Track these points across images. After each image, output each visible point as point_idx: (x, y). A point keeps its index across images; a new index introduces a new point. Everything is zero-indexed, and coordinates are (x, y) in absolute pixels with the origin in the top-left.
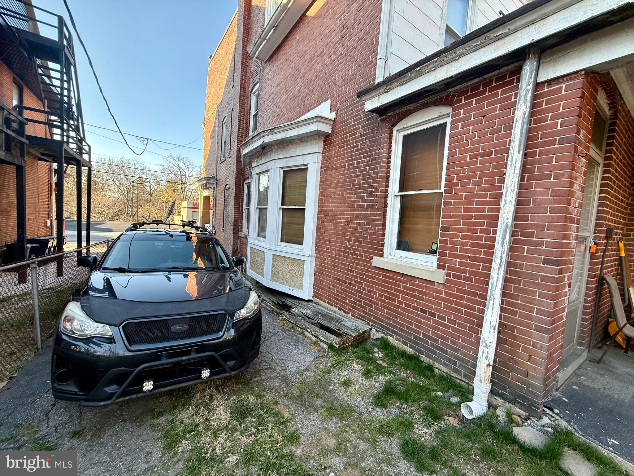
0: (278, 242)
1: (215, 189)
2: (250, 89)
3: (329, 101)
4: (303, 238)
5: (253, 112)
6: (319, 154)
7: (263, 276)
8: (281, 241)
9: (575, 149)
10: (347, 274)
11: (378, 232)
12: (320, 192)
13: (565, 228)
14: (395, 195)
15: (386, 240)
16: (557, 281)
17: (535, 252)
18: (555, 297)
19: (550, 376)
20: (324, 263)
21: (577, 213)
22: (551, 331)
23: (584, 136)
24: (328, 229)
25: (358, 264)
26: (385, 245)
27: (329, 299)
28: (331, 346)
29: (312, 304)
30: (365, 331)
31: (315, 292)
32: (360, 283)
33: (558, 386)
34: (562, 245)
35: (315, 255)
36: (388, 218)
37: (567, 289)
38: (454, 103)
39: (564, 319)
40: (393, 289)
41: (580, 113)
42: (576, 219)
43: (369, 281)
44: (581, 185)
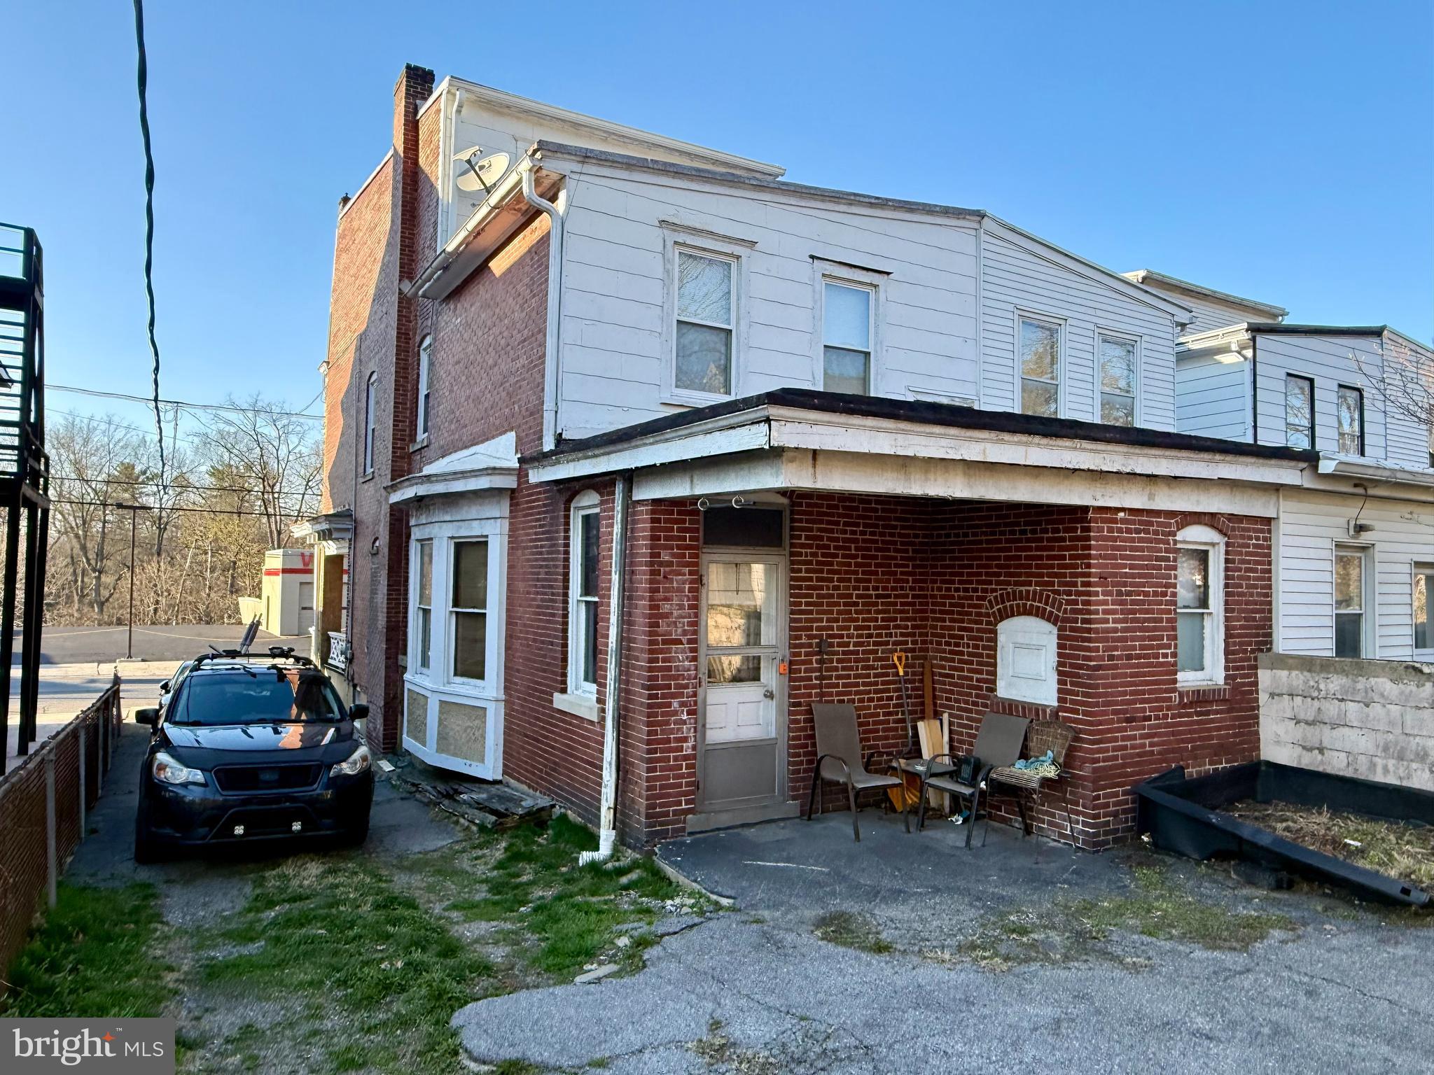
0: (448, 674)
1: (353, 542)
2: (418, 339)
3: (513, 433)
4: (484, 666)
5: (423, 391)
6: (504, 520)
7: (425, 746)
8: (456, 674)
9: (652, 573)
10: (535, 725)
11: (559, 656)
12: (509, 585)
13: (651, 652)
14: (578, 601)
15: (569, 668)
16: (650, 706)
17: (639, 677)
18: (649, 724)
19: (667, 814)
20: (513, 710)
21: (685, 633)
22: (649, 761)
23: (673, 555)
24: (517, 650)
25: (544, 707)
26: (569, 675)
27: (519, 773)
28: (482, 828)
29: (497, 786)
30: (543, 809)
31: (505, 765)
32: (546, 737)
33: (689, 830)
34: (650, 669)
35: (503, 697)
36: (570, 634)
37: (685, 717)
38: (601, 495)
39: (690, 752)
40: (571, 739)
41: (654, 538)
42: (684, 639)
43: (553, 732)
44: (686, 603)
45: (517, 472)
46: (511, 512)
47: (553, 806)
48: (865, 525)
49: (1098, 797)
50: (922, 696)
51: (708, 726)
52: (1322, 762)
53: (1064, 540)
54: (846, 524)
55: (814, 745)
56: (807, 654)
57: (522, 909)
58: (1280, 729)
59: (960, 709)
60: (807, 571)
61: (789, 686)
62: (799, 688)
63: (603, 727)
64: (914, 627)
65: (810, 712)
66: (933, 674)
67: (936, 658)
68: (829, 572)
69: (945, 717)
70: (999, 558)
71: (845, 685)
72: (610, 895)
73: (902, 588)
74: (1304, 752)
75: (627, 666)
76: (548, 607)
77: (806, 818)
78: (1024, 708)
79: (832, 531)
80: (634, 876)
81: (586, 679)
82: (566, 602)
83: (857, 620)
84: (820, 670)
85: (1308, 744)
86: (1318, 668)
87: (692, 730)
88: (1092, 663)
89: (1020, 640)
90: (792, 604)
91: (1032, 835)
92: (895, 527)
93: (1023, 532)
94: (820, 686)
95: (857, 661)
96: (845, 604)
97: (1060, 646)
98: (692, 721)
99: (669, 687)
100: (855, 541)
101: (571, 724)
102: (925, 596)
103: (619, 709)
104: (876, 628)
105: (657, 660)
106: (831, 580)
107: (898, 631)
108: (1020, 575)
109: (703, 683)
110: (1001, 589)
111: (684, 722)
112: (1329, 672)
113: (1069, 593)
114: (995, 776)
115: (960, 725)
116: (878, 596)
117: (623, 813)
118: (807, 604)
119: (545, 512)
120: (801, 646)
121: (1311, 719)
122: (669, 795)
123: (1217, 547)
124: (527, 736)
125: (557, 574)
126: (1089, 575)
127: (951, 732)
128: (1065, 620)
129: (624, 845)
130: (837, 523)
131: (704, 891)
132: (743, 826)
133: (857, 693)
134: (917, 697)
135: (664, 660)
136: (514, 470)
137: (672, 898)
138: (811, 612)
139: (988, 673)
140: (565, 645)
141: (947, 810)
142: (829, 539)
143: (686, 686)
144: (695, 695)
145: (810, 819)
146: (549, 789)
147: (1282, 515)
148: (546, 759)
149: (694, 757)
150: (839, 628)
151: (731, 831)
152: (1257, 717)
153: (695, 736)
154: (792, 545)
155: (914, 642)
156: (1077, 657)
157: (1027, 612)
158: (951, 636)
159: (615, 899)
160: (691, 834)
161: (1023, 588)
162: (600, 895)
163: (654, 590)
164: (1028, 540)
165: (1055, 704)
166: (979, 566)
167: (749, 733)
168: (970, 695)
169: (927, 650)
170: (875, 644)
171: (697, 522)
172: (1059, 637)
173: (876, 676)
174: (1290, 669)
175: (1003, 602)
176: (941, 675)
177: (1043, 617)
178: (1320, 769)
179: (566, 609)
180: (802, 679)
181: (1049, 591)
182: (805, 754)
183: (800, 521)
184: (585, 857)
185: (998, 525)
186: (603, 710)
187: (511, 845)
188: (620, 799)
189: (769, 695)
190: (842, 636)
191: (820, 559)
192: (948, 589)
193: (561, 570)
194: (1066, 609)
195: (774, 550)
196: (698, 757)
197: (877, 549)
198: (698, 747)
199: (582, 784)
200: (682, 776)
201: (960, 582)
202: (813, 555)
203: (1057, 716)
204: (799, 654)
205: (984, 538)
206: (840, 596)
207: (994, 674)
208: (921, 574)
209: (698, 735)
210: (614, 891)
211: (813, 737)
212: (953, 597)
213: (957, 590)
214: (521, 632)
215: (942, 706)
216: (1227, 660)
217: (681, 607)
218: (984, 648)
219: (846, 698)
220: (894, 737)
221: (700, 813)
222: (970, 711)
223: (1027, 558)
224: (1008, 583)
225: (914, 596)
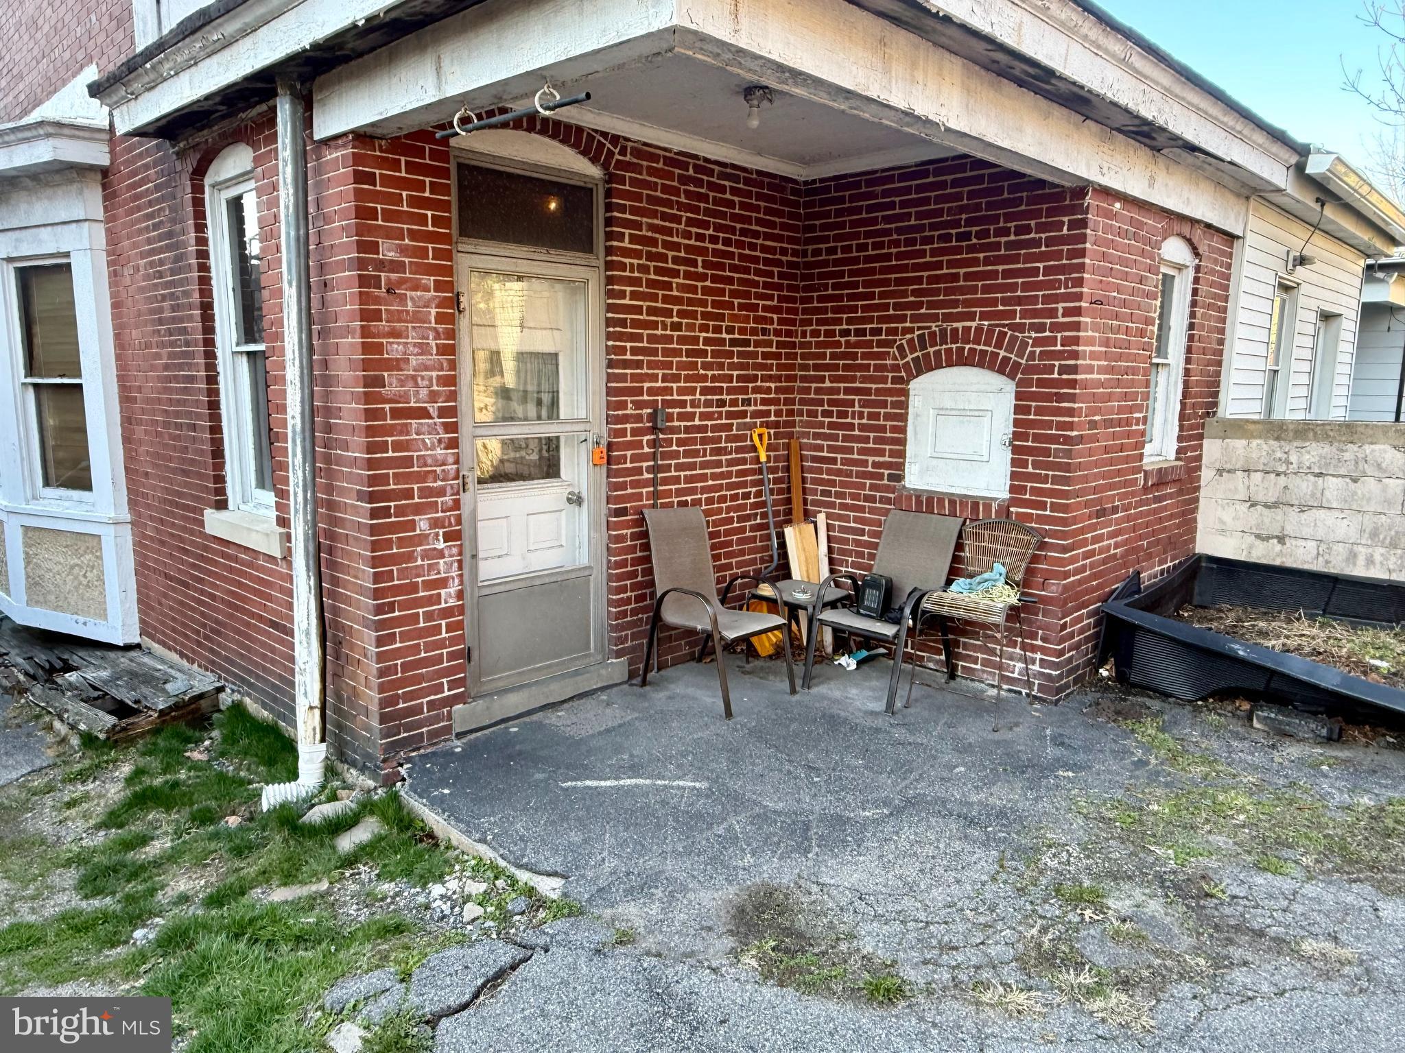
0: (33, 484)
3: (95, 68)
4: (88, 470)
6: (95, 225)
8: (46, 484)
9: (363, 281)
10: (183, 562)
11: (207, 447)
12: (117, 336)
13: (370, 431)
14: (234, 353)
15: (228, 467)
16: (373, 530)
17: (351, 478)
18: (375, 561)
19: (417, 710)
20: (145, 536)
21: (433, 397)
22: (380, 625)
23: (403, 250)
24: (140, 442)
25: (192, 532)
26: (228, 479)
27: (164, 634)
28: (89, 740)
29: (133, 654)
30: (201, 696)
31: (142, 621)
32: (200, 580)
33: (457, 729)
34: (371, 464)
35: (128, 518)
36: (223, 411)
37: (441, 545)
38: (255, 146)
39: (452, 602)
40: (240, 585)
41: (364, 213)
42: (433, 409)
43: (210, 573)
44: (433, 343)
45: (107, 137)
46: (106, 209)
47: (220, 690)
48: (718, 228)
49: (1064, 627)
50: (789, 490)
51: (481, 555)
52: (1281, 554)
53: (1037, 243)
54: (690, 222)
55: (649, 572)
56: (635, 432)
57: (138, 934)
58: (1227, 516)
59: (844, 507)
60: (634, 296)
61: (609, 483)
62: (623, 486)
63: (290, 565)
64: (778, 390)
65: (641, 521)
66: (802, 458)
67: (807, 435)
68: (666, 299)
69: (821, 519)
70: (919, 280)
71: (689, 479)
72: (319, 880)
73: (764, 332)
74: (1258, 542)
75: (328, 459)
76: (180, 367)
77: (637, 680)
78: (952, 503)
79: (669, 232)
80: (361, 834)
81: (261, 484)
82: (210, 355)
83: (704, 378)
84: (654, 457)
85: (1264, 533)
86: (1291, 434)
87: (456, 565)
88: (1074, 433)
89: (948, 403)
90: (609, 350)
91: (958, 679)
92: (756, 235)
93: (966, 236)
94: (653, 482)
95: (704, 441)
96: (689, 353)
97: (1018, 409)
98: (455, 551)
99: (409, 494)
100: (702, 251)
101: (236, 560)
102: (793, 345)
103: (316, 536)
104: (731, 391)
105: (383, 447)
106: (669, 313)
107: (759, 396)
108: (955, 304)
109: (470, 486)
110: (919, 328)
111: (441, 554)
112: (1305, 439)
113: (1040, 328)
114: (929, 606)
115: (843, 529)
116: (734, 342)
117: (338, 711)
118: (635, 351)
119: (159, 201)
120: (625, 419)
121: (1273, 500)
122: (419, 679)
123: (1185, 271)
124: (171, 578)
125: (191, 307)
126: (1079, 297)
127: (829, 539)
128: (1030, 369)
129: (346, 762)
130: (677, 219)
131: (502, 863)
132: (544, 708)
133: (704, 490)
134: (781, 491)
135: (398, 446)
136: (100, 130)
137: (440, 878)
138: (638, 364)
139: (893, 454)
140: (216, 430)
141: (829, 649)
142: (666, 245)
143: (441, 492)
144: (457, 505)
145: (644, 683)
146: (213, 663)
147: (1249, 235)
148: (202, 614)
149: (461, 610)
150: (681, 391)
151: (527, 719)
152: (1197, 500)
153: (461, 576)
154: (609, 251)
155: (778, 413)
156: (1049, 425)
157: (963, 360)
158: (832, 403)
159: (329, 893)
160: (459, 736)
161: (959, 325)
162: (303, 883)
163: (369, 316)
164: (972, 249)
165: (1006, 495)
166: (883, 295)
167: (546, 560)
168: (863, 486)
169: (793, 424)
170: (730, 415)
171: (446, 190)
172: (1019, 396)
173: (730, 463)
174: (1250, 436)
175: (923, 347)
176: (815, 459)
177: (991, 367)
178: (1277, 562)
179: (211, 367)
180: (629, 472)
181: (1004, 326)
182: (634, 587)
183: (622, 209)
184: (273, 795)
185: (921, 228)
186: (288, 537)
187: (139, 773)
188: (330, 687)
189: (576, 500)
190: (682, 404)
191: (652, 277)
192: (830, 334)
193: (196, 298)
194: (1033, 353)
195: (580, 257)
196: (468, 611)
197: (734, 268)
198: (467, 595)
199: (264, 657)
200: (441, 644)
201: (850, 321)
202: (644, 269)
203: (1008, 514)
204: (623, 433)
205: (894, 250)
206: (682, 340)
207: (902, 454)
208: (789, 311)
209: (466, 572)
210: (328, 872)
211: (648, 559)
212: (838, 344)
213: (846, 333)
214: (143, 411)
215: (815, 503)
216: (1181, 428)
217: (423, 349)
218: (888, 417)
219: (689, 498)
220: (752, 551)
221: (475, 698)
222: (861, 509)
223: (968, 277)
224: (934, 318)
225: (780, 345)
